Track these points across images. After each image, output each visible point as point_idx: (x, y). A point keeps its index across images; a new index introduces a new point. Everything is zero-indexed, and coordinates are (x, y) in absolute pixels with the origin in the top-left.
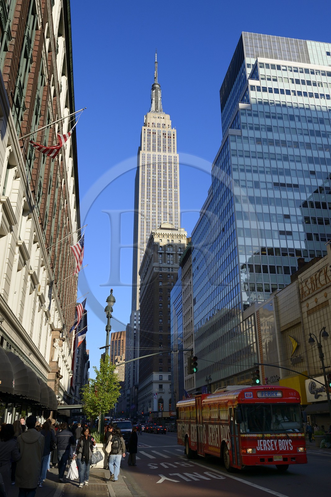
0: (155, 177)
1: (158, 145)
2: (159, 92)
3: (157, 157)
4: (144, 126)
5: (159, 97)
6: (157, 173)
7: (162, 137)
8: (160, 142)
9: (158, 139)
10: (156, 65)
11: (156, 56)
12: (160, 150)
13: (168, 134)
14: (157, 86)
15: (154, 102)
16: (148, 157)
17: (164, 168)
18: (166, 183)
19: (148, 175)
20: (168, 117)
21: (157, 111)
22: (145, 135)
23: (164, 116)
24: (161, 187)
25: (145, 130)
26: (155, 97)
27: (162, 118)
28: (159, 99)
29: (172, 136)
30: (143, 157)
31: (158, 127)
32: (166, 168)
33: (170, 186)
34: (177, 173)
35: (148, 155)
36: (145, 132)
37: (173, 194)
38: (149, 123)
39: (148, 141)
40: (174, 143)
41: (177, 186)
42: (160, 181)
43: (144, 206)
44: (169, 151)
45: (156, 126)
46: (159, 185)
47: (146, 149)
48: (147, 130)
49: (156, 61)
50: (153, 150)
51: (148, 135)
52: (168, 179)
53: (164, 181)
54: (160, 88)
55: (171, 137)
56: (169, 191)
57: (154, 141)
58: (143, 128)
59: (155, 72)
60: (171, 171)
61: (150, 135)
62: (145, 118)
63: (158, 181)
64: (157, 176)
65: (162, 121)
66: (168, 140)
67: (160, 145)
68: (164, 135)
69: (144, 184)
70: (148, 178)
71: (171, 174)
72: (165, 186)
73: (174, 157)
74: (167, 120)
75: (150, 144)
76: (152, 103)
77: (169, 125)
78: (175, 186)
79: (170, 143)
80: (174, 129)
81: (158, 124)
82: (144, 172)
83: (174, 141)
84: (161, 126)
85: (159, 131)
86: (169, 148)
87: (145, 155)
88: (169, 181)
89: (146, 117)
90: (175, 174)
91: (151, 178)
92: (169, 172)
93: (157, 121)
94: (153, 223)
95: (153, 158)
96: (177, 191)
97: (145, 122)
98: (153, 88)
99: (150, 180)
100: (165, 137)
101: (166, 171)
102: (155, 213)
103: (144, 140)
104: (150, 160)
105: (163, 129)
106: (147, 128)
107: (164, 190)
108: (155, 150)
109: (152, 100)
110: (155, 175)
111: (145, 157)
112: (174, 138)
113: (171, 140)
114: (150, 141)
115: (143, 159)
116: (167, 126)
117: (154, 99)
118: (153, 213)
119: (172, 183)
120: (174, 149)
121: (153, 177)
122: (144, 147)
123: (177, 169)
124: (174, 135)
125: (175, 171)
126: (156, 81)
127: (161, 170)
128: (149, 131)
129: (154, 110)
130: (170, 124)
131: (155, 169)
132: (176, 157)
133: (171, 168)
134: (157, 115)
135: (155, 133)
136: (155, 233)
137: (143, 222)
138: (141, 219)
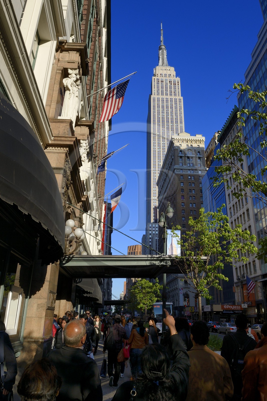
0: (164, 115)
1: (166, 90)
2: (165, 51)
3: (165, 100)
4: (154, 76)
5: (165, 55)
6: (165, 112)
7: (169, 84)
8: (167, 88)
9: (166, 86)
10: (162, 32)
11: (161, 25)
12: (168, 94)
13: (174, 82)
14: (163, 47)
15: (161, 59)
16: (158, 100)
17: (171, 108)
18: (173, 119)
19: (158, 114)
20: (172, 69)
21: (164, 65)
22: (154, 83)
23: (170, 69)
24: (169, 123)
25: (154, 79)
26: (161, 55)
27: (168, 69)
28: (165, 57)
29: (177, 83)
30: (153, 100)
31: (165, 76)
32: (173, 108)
33: (177, 122)
34: (181, 112)
35: (157, 98)
36: (154, 81)
37: (179, 129)
38: (158, 74)
39: (157, 87)
40: (178, 88)
41: (182, 122)
42: (168, 118)
43: (155, 138)
44: (174, 95)
45: (164, 76)
46: (168, 121)
47: (156, 94)
48: (156, 79)
49: (162, 29)
50: (161, 94)
51: (157, 83)
52: (174, 117)
53: (171, 118)
54: (165, 48)
55: (175, 84)
56: (176, 126)
57: (162, 87)
59: (161, 37)
60: (177, 110)
61: (159, 83)
62: (154, 71)
63: (167, 118)
64: (165, 114)
65: (169, 73)
66: (174, 86)
67: (167, 90)
68: (171, 83)
69: (155, 121)
70: (158, 116)
71: (177, 113)
72: (172, 122)
73: (179, 99)
74: (172, 71)
75: (159, 90)
76: (159, 60)
77: (173, 75)
78: (180, 122)
80: (178, 77)
81: (165, 74)
82: (155, 112)
83: (178, 87)
84: (168, 76)
85: (166, 80)
86: (174, 92)
87: (155, 98)
88: (176, 119)
89: (155, 70)
91: (161, 116)
92: (175, 111)
93: (164, 72)
94: (163, 152)
95: (162, 100)
96: (182, 126)
97: (154, 74)
98: (160, 49)
99: (160, 118)
100: (171, 84)
101: (173, 110)
102: (165, 144)
103: (154, 87)
104: (159, 102)
105: (169, 78)
106: (156, 78)
107: (171, 126)
108: (163, 94)
109: (159, 58)
110: (164, 114)
111: (155, 100)
112: (178, 84)
113: (176, 86)
114: (159, 87)
115: (153, 102)
116: (172, 75)
117: (161, 57)
118: (163, 144)
119: (177, 120)
120: (179, 93)
121: (162, 115)
122: (155, 93)
123: (181, 108)
124: (178, 82)
125: (180, 110)
126: (162, 43)
127: (168, 110)
128: (158, 80)
129: (161, 64)
130: (175, 75)
131: (164, 109)
132: (181, 99)
133: (177, 108)
134: (164, 68)
135: (163, 81)
136: (175, 139)
137: (155, 151)
138: (154, 148)
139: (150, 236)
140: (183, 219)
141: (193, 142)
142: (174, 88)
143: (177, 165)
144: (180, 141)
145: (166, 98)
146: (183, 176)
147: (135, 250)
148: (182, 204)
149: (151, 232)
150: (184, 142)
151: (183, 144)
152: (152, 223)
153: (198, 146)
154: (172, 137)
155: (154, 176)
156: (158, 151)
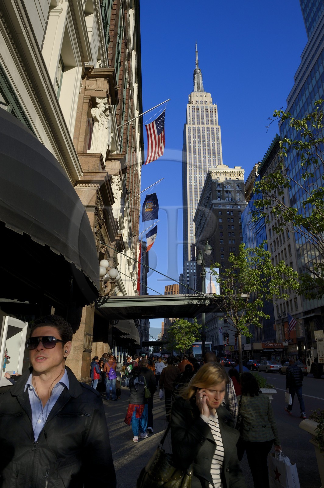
0: (200, 146)
1: (202, 119)
2: (200, 75)
3: (201, 129)
4: (189, 104)
5: (200, 79)
6: (202, 142)
7: (205, 112)
8: (204, 116)
9: (202, 114)
10: (197, 54)
11: (196, 46)
12: (204, 123)
13: (210, 109)
14: (198, 71)
15: (196, 84)
16: (193, 130)
17: (208, 138)
18: (210, 151)
19: (194, 145)
20: (209, 95)
21: (200, 91)
22: (190, 112)
23: (206, 95)
24: (206, 155)
25: (189, 106)
26: (196, 80)
27: (204, 96)
28: (201, 81)
29: (214, 111)
30: (189, 130)
31: (201, 104)
32: (209, 138)
33: (214, 154)
34: (219, 142)
35: (193, 128)
36: (190, 109)
37: (217, 160)
38: (193, 101)
39: (193, 116)
40: (216, 117)
41: (220, 154)
42: (204, 150)
43: (191, 172)
44: (211, 123)
45: (199, 103)
46: (204, 153)
47: (191, 123)
48: (191, 107)
49: (196, 50)
50: (197, 123)
51: (192, 111)
52: (211, 148)
53: (208, 150)
54: (201, 72)
55: (212, 112)
56: (213, 158)
57: (198, 116)
58: (188, 105)
59: (196, 59)
60: (214, 141)
61: (194, 111)
62: (189, 98)
63: (203, 149)
64: (202, 145)
65: (205, 99)
66: (211, 114)
67: (204, 119)
68: (207, 110)
69: (191, 153)
70: (194, 148)
71: (215, 143)
72: (209, 153)
73: (216, 128)
74: (208, 97)
75: (195, 118)
76: (194, 85)
77: (210, 102)
78: (218, 154)
79: (212, 116)
80: (215, 104)
81: (201, 101)
82: (191, 143)
83: (215, 115)
84: (204, 103)
85: (202, 107)
86: (211, 121)
87: (190, 128)
88: (213, 150)
89: (190, 96)
90: (217, 143)
91: (197, 148)
92: (212, 141)
93: (200, 99)
94: (200, 186)
95: (198, 130)
96: (220, 158)
97: (189, 100)
98: (195, 73)
99: (196, 149)
100: (208, 112)
101: (210, 140)
102: (202, 177)
103: (190, 116)
104: (195, 132)
105: (206, 105)
106: (191, 105)
107: (208, 158)
108: (199, 123)
109: (194, 83)
110: (200, 145)
111: (190, 130)
112: (215, 112)
113: (213, 114)
114: (195, 116)
115: (189, 132)
116: (208, 102)
117: (196, 81)
118: (200, 177)
119: (215, 151)
120: (216, 121)
121: (198, 146)
122: (190, 122)
123: (219, 138)
124: (215, 110)
125: (217, 141)
126: (197, 67)
127: (205, 140)
128: (193, 108)
129: (197, 90)
130: (212, 101)
131: (200, 140)
132: (218, 128)
133: (214, 138)
134: (200, 94)
135: (199, 109)
136: (213, 171)
137: (191, 186)
138: (190, 182)
139: (188, 275)
140: (222, 256)
141: (232, 175)
142: (211, 116)
143: (215, 199)
144: (218, 174)
145: (202, 128)
146: (221, 211)
147: (172, 289)
148: (221, 241)
149: (189, 271)
150: (222, 175)
151: (220, 177)
152: (190, 261)
153: (237, 179)
154: (210, 170)
155: (191, 212)
156: (195, 186)
